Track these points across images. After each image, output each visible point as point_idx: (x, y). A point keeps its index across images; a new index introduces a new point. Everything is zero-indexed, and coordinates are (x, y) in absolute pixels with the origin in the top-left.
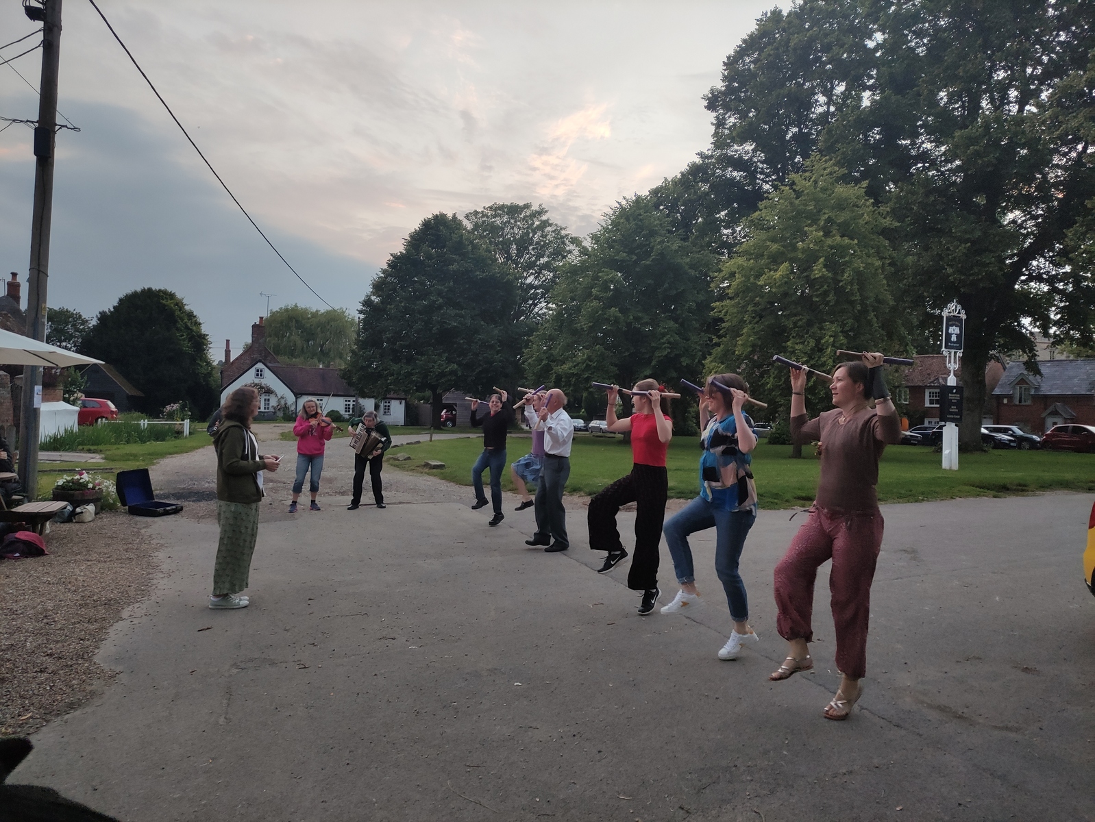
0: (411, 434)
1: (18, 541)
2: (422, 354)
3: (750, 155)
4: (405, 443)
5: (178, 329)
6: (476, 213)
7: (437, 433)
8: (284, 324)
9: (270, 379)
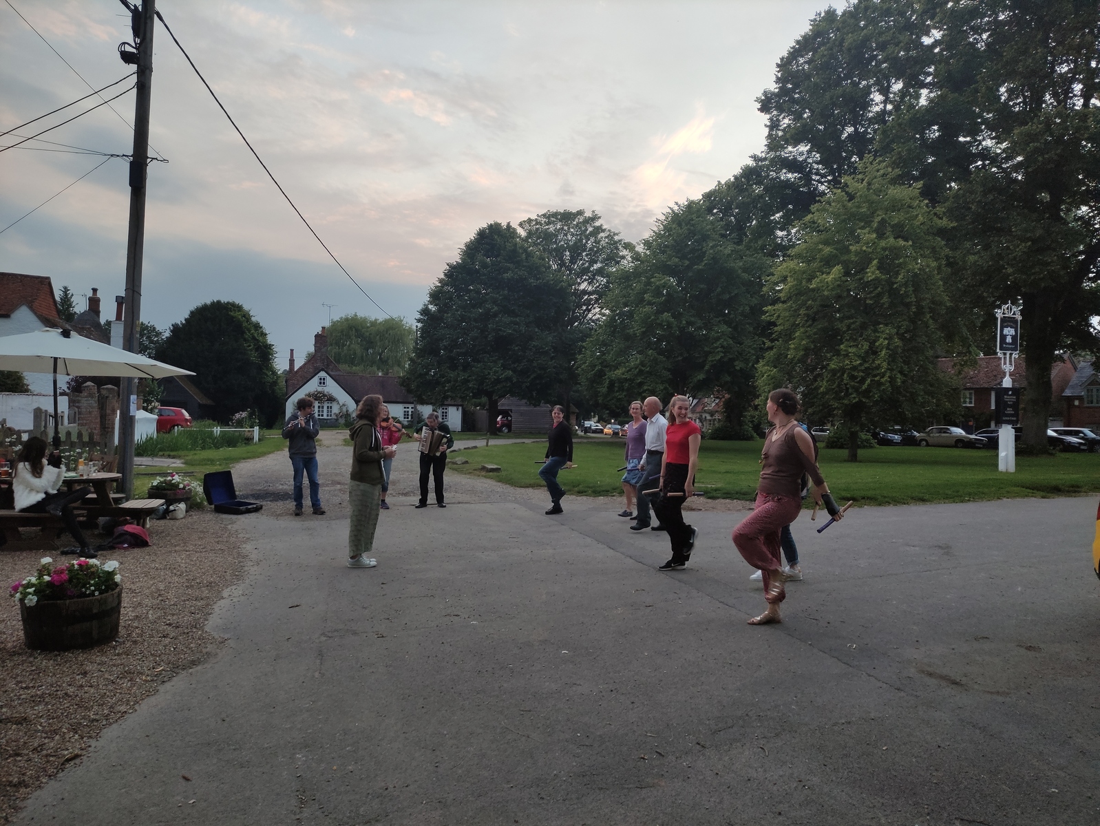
0: (468, 439)
1: (127, 533)
2: (479, 362)
3: (804, 157)
4: (462, 448)
5: (245, 340)
6: (530, 221)
7: (493, 439)
8: (344, 333)
9: (332, 388)
